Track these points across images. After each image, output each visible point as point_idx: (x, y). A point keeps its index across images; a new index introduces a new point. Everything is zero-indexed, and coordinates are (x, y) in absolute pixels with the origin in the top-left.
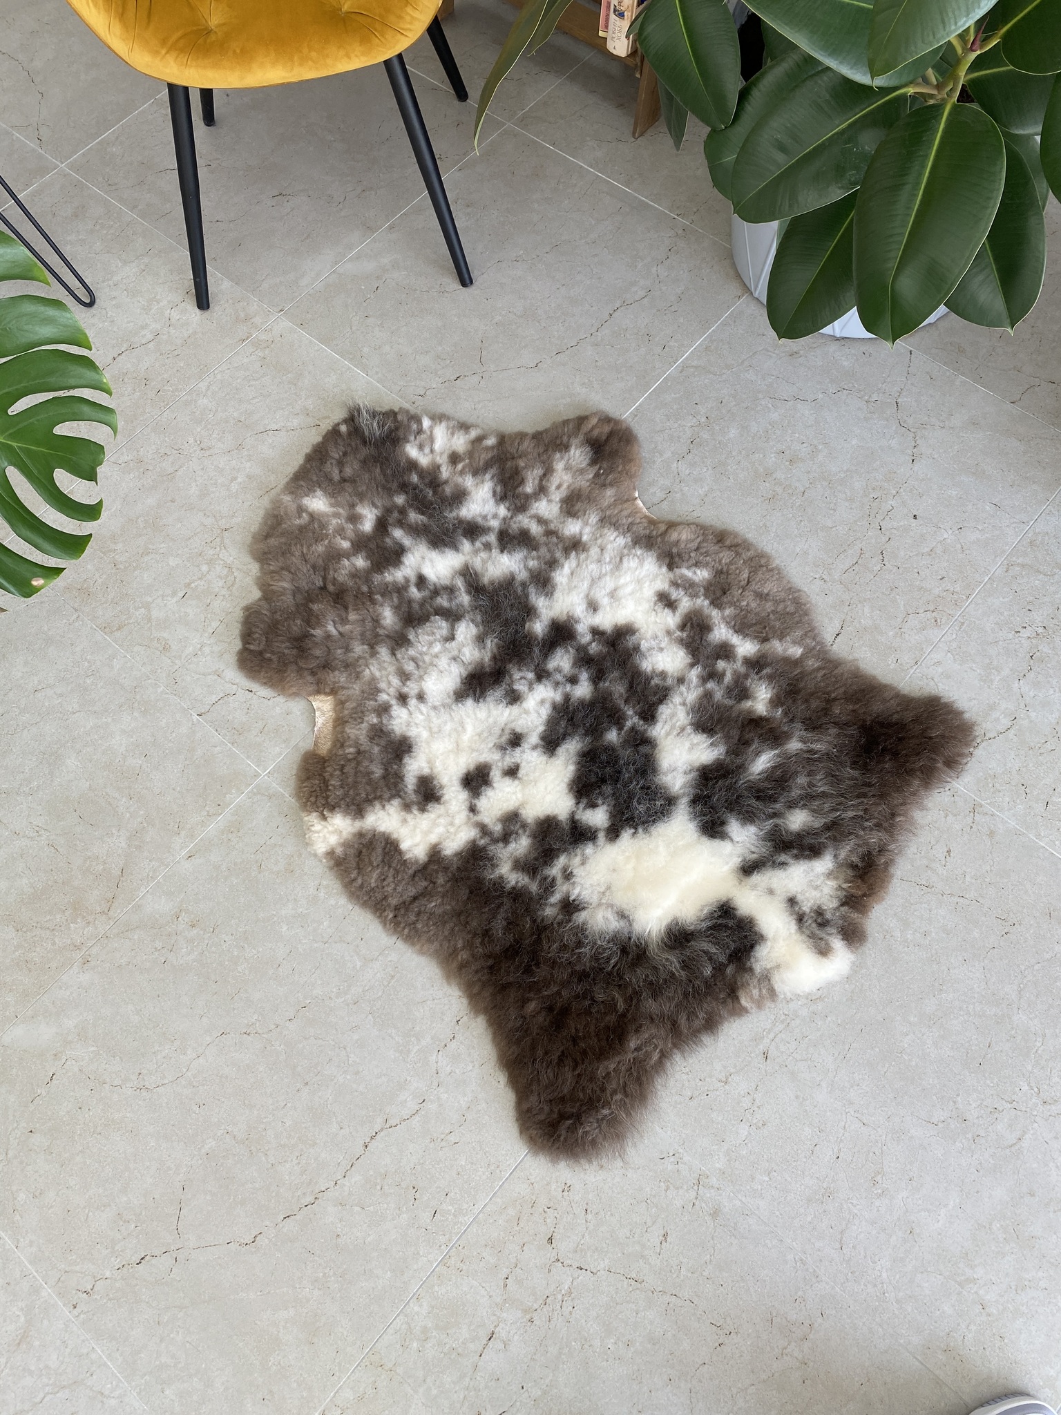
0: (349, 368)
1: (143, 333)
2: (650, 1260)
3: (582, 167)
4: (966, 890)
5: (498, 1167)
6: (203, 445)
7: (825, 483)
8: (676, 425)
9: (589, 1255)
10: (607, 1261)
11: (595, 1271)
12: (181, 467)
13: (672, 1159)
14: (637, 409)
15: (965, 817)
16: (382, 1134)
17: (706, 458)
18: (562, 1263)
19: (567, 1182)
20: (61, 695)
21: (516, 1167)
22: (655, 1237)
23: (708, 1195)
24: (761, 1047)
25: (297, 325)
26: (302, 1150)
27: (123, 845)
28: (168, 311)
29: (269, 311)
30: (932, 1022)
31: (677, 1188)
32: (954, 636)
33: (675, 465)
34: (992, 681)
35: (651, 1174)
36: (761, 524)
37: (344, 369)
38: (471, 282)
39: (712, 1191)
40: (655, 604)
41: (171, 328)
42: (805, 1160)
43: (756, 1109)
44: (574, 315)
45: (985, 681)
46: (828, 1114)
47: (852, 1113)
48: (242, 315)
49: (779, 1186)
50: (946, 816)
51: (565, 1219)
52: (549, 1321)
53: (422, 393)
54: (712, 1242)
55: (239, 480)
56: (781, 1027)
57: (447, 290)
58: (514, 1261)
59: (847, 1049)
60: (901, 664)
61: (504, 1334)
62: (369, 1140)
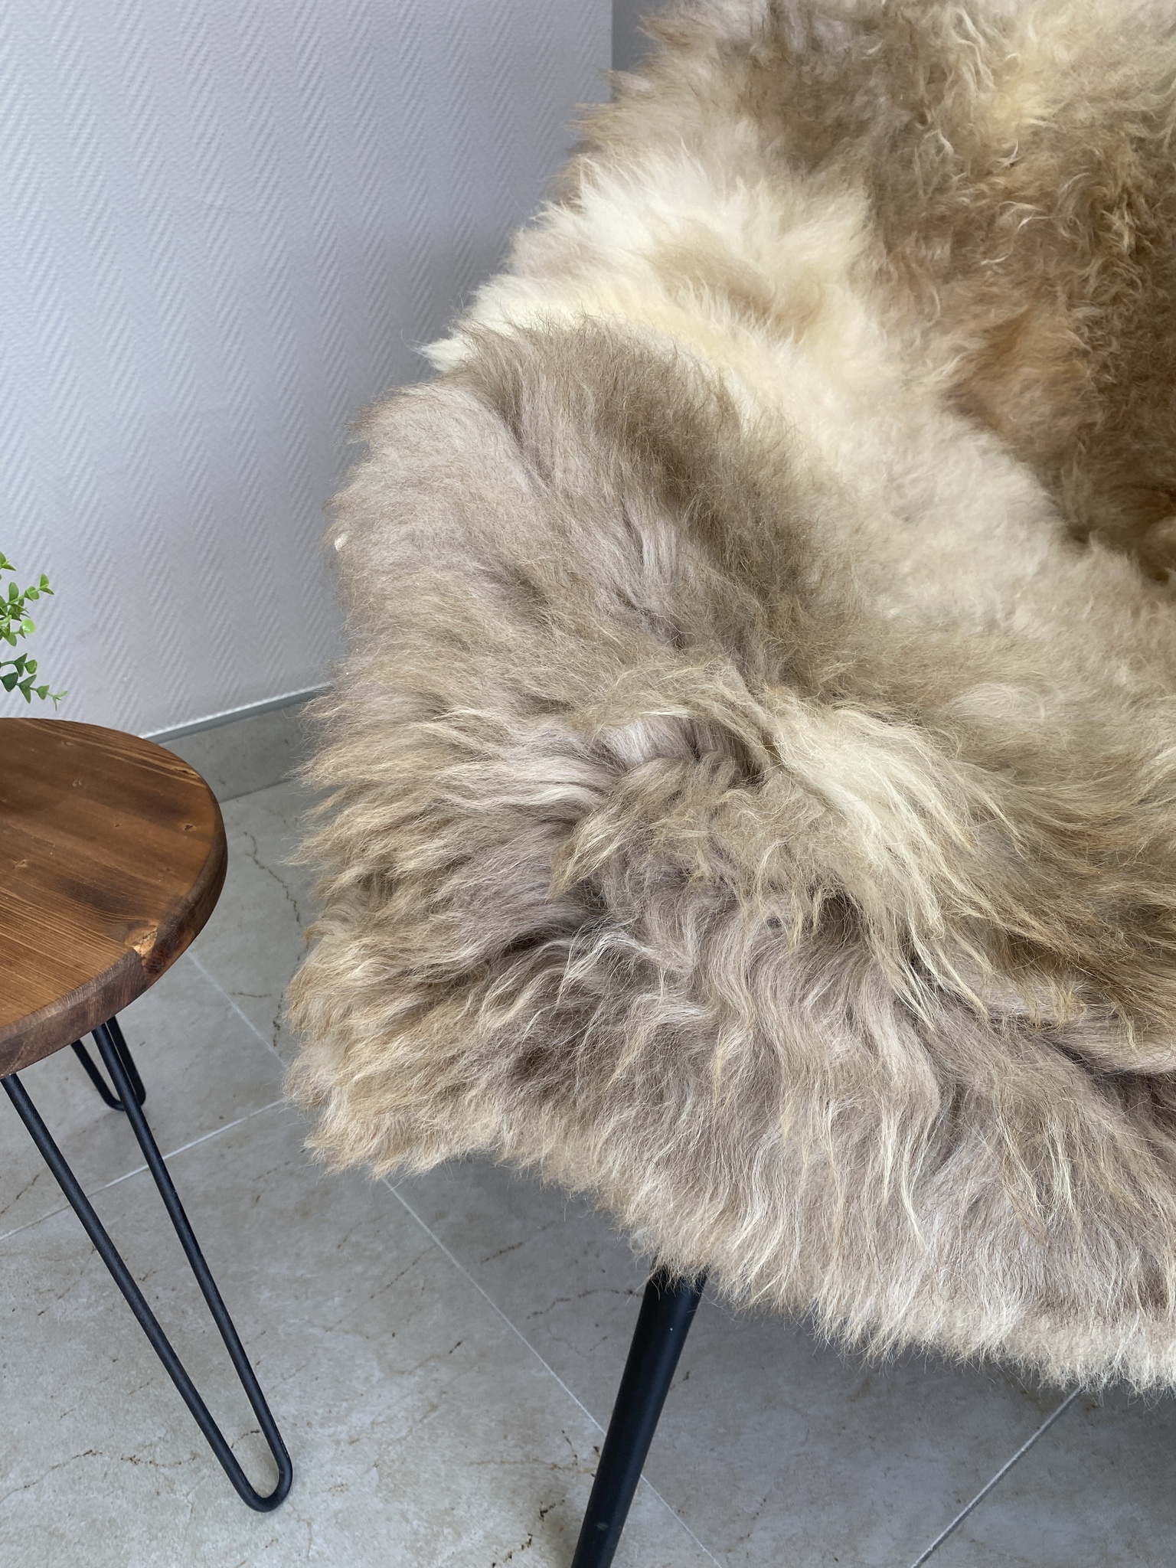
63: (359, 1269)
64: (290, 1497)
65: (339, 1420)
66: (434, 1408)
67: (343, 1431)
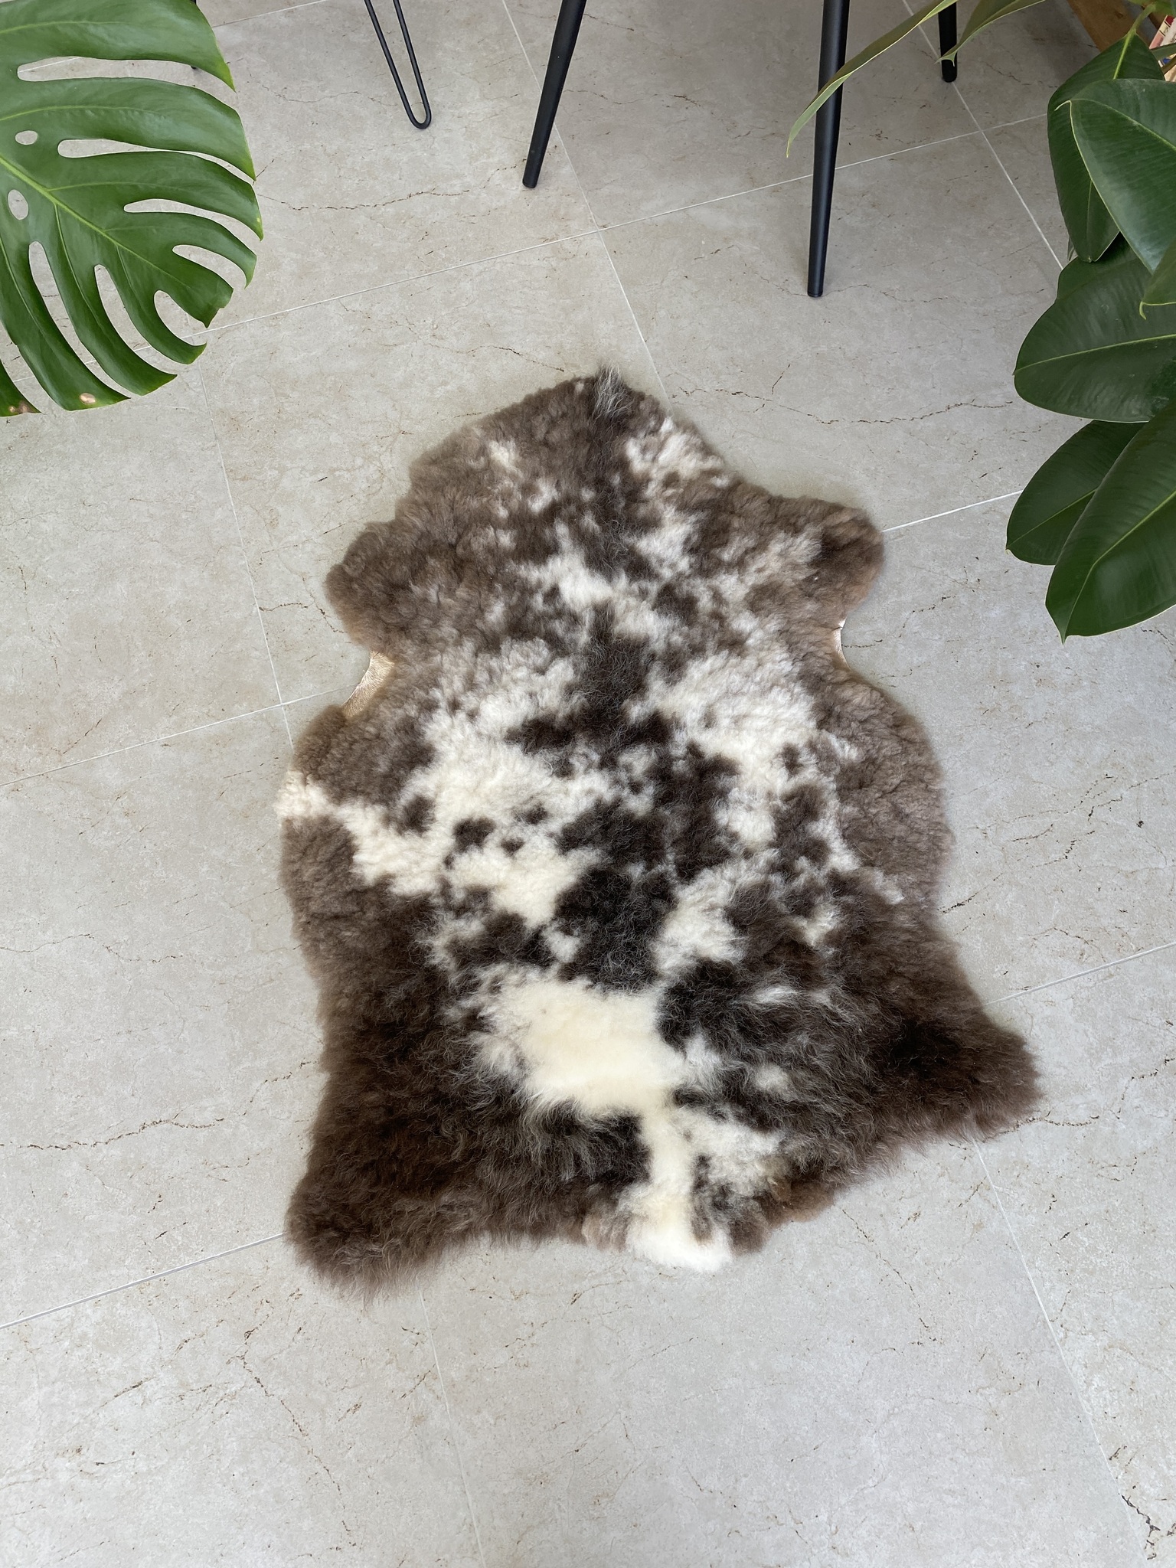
0: (633, 324)
1: (454, 182)
2: (326, 1420)
3: (1030, 220)
4: (907, 1268)
5: (247, 1230)
6: (437, 332)
7: (1062, 728)
8: (938, 570)
9: (274, 1373)
10: (287, 1391)
11: (269, 1393)
12: (403, 344)
13: (414, 1337)
14: (907, 529)
15: (962, 1189)
16: (165, 1125)
17: (947, 625)
18: (245, 1363)
19: (301, 1289)
20: (151, 516)
21: (264, 1242)
22: (348, 1400)
23: (424, 1397)
24: (576, 1286)
25: (610, 251)
26: (86, 1093)
27: (115, 696)
28: (493, 171)
29: (591, 221)
30: (771, 1382)
31: (399, 1369)
32: (1091, 984)
33: (907, 614)
34: (1099, 1059)
35: (384, 1336)
36: (958, 733)
37: (626, 323)
38: (820, 294)
39: (431, 1395)
40: (777, 756)
41: (484, 191)
42: (542, 1430)
43: (529, 1344)
44: (908, 387)
45: (1091, 1055)
46: (598, 1400)
47: (623, 1417)
48: (562, 212)
49: (498, 1437)
50: (941, 1175)
51: (275, 1323)
52: (197, 1410)
53: (689, 391)
54: (397, 1444)
55: (449, 387)
56: (611, 1280)
57: (790, 289)
58: (204, 1329)
59: (663, 1348)
60: (1008, 980)
61: (148, 1393)
62: (149, 1123)
63: (485, 54)
64: (429, 128)
65: (456, 108)
66: (496, 115)
67: (457, 113)
